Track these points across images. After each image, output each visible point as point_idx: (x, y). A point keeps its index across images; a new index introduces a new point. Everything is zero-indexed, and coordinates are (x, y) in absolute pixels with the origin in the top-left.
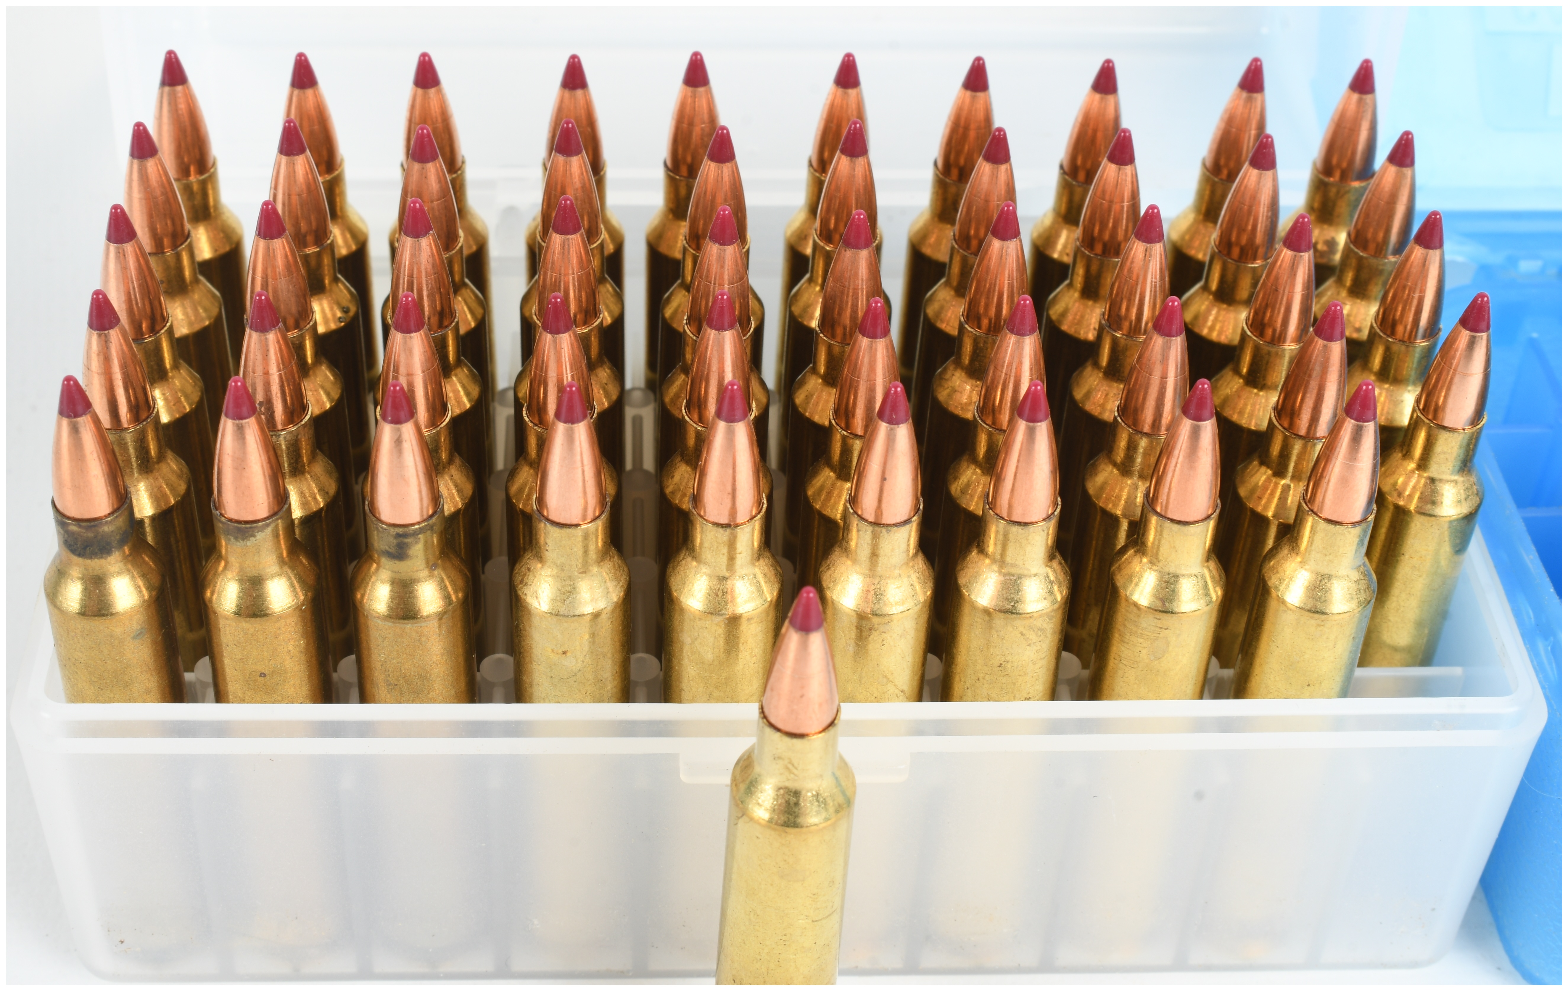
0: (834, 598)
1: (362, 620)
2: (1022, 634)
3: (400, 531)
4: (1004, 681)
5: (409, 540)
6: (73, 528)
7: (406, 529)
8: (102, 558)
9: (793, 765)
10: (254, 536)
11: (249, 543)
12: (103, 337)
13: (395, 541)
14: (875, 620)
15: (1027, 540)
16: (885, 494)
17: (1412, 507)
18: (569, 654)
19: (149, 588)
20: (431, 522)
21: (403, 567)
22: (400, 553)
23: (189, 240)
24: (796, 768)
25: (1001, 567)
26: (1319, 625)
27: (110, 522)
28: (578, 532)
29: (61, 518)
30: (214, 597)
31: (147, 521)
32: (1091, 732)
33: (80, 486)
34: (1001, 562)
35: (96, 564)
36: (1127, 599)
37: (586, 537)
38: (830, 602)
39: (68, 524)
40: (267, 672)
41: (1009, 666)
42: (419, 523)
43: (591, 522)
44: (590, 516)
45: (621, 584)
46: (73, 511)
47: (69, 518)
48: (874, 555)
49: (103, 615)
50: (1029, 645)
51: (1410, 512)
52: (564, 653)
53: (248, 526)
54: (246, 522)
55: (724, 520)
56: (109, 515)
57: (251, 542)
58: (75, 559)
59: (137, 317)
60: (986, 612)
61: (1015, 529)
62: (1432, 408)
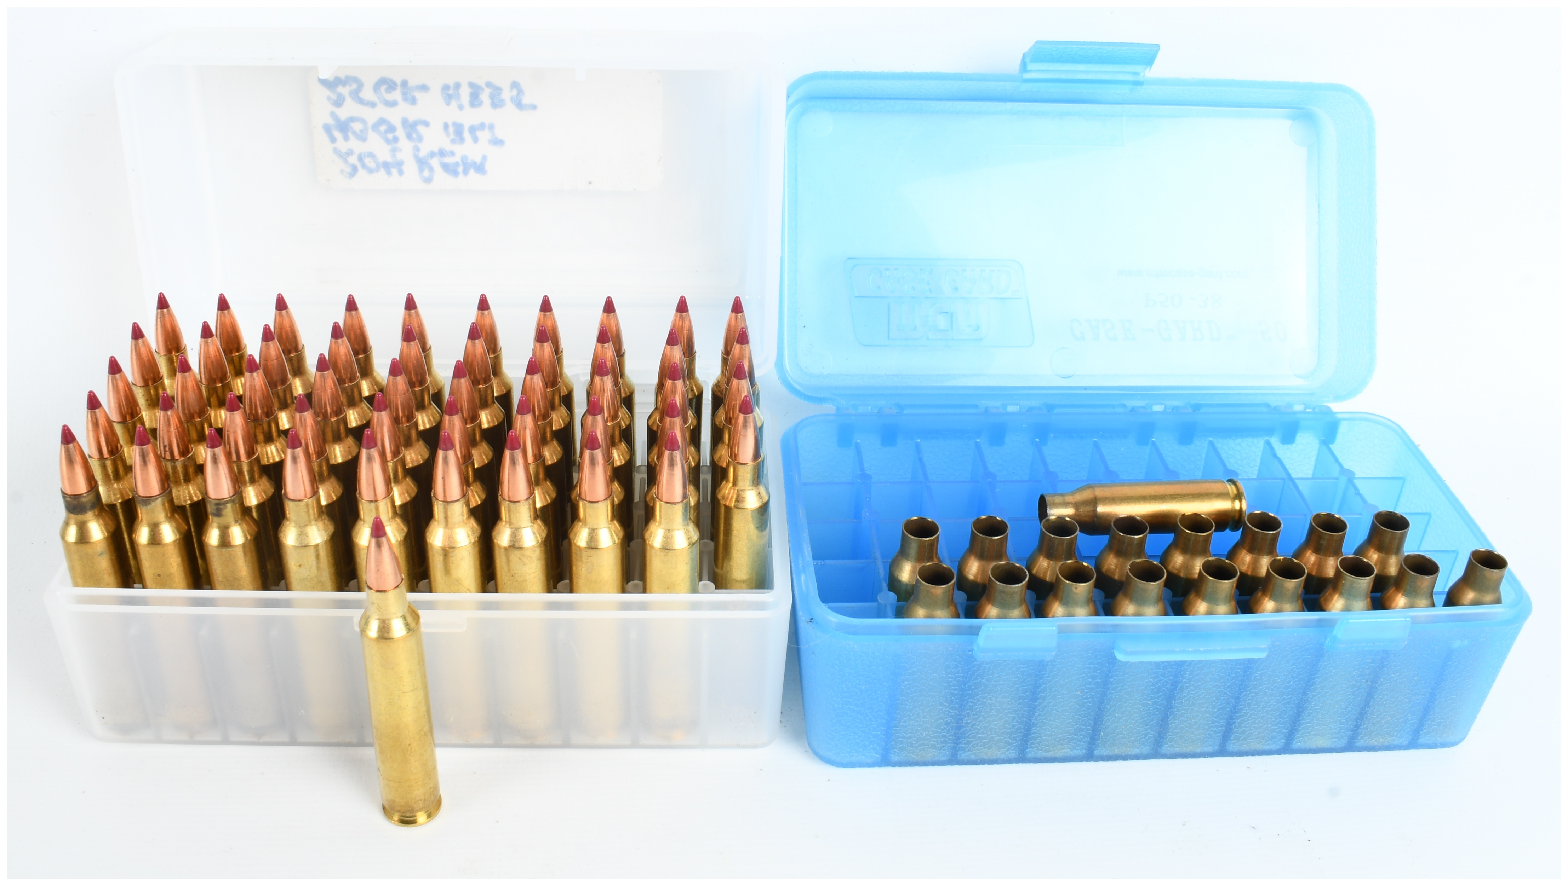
0: (431, 542)
1: (206, 548)
2: (519, 558)
3: (217, 502)
4: (516, 584)
5: (221, 507)
6: (68, 499)
7: (220, 501)
8: (82, 514)
9: (380, 607)
10: (150, 504)
11: (148, 508)
12: (93, 414)
13: (215, 507)
14: (451, 550)
15: (516, 510)
16: (446, 487)
17: (733, 505)
18: (302, 567)
19: (108, 531)
20: (232, 498)
21: (222, 520)
22: (218, 514)
23: (161, 381)
24: (381, 609)
25: (510, 525)
26: (665, 555)
27: (86, 496)
28: (302, 504)
29: (64, 494)
30: (136, 537)
31: (118, 505)
32: (558, 609)
33: (72, 479)
34: (510, 523)
35: (80, 517)
36: (575, 544)
37: (307, 505)
38: (429, 544)
39: (66, 497)
40: (161, 574)
41: (516, 576)
42: (228, 498)
43: (310, 498)
44: (309, 496)
45: (328, 532)
46: (69, 492)
47: (66, 494)
48: (446, 518)
49: (84, 543)
50: (525, 564)
51: (731, 508)
52: (300, 566)
53: (147, 499)
54: (147, 497)
55: (372, 499)
56: (85, 493)
57: (149, 507)
58: (72, 515)
59: (124, 413)
60: (506, 549)
61: (512, 505)
62: (733, 455)
